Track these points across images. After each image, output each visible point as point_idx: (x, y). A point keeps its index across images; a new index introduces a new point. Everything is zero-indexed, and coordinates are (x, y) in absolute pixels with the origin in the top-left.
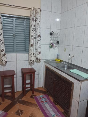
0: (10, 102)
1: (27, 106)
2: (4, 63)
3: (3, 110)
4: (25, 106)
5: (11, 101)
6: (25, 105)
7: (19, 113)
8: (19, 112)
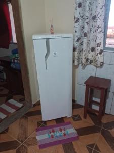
0: (91, 124)
1: (110, 148)
2: (99, 65)
3: (76, 130)
4: (109, 146)
5: (93, 123)
6: (109, 143)
7: (92, 150)
8: (92, 148)
